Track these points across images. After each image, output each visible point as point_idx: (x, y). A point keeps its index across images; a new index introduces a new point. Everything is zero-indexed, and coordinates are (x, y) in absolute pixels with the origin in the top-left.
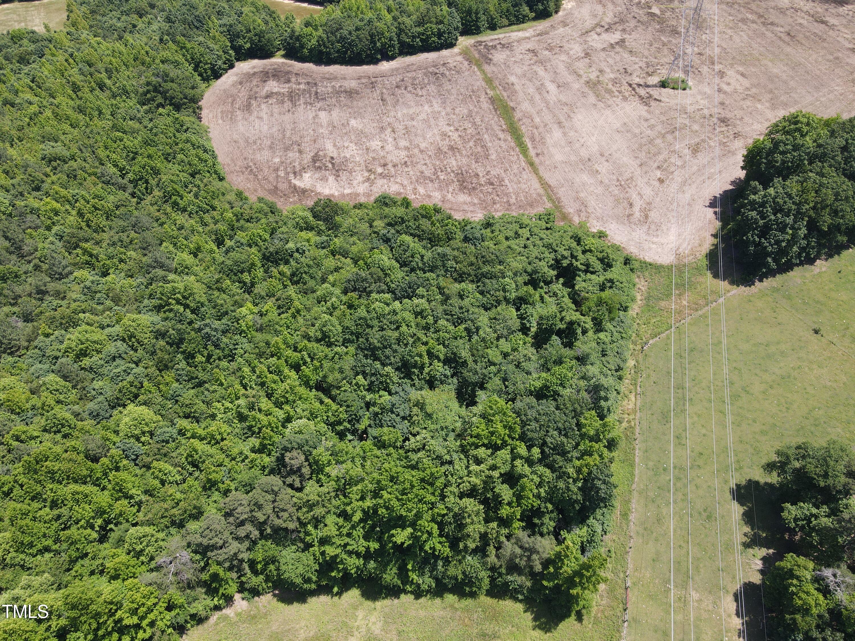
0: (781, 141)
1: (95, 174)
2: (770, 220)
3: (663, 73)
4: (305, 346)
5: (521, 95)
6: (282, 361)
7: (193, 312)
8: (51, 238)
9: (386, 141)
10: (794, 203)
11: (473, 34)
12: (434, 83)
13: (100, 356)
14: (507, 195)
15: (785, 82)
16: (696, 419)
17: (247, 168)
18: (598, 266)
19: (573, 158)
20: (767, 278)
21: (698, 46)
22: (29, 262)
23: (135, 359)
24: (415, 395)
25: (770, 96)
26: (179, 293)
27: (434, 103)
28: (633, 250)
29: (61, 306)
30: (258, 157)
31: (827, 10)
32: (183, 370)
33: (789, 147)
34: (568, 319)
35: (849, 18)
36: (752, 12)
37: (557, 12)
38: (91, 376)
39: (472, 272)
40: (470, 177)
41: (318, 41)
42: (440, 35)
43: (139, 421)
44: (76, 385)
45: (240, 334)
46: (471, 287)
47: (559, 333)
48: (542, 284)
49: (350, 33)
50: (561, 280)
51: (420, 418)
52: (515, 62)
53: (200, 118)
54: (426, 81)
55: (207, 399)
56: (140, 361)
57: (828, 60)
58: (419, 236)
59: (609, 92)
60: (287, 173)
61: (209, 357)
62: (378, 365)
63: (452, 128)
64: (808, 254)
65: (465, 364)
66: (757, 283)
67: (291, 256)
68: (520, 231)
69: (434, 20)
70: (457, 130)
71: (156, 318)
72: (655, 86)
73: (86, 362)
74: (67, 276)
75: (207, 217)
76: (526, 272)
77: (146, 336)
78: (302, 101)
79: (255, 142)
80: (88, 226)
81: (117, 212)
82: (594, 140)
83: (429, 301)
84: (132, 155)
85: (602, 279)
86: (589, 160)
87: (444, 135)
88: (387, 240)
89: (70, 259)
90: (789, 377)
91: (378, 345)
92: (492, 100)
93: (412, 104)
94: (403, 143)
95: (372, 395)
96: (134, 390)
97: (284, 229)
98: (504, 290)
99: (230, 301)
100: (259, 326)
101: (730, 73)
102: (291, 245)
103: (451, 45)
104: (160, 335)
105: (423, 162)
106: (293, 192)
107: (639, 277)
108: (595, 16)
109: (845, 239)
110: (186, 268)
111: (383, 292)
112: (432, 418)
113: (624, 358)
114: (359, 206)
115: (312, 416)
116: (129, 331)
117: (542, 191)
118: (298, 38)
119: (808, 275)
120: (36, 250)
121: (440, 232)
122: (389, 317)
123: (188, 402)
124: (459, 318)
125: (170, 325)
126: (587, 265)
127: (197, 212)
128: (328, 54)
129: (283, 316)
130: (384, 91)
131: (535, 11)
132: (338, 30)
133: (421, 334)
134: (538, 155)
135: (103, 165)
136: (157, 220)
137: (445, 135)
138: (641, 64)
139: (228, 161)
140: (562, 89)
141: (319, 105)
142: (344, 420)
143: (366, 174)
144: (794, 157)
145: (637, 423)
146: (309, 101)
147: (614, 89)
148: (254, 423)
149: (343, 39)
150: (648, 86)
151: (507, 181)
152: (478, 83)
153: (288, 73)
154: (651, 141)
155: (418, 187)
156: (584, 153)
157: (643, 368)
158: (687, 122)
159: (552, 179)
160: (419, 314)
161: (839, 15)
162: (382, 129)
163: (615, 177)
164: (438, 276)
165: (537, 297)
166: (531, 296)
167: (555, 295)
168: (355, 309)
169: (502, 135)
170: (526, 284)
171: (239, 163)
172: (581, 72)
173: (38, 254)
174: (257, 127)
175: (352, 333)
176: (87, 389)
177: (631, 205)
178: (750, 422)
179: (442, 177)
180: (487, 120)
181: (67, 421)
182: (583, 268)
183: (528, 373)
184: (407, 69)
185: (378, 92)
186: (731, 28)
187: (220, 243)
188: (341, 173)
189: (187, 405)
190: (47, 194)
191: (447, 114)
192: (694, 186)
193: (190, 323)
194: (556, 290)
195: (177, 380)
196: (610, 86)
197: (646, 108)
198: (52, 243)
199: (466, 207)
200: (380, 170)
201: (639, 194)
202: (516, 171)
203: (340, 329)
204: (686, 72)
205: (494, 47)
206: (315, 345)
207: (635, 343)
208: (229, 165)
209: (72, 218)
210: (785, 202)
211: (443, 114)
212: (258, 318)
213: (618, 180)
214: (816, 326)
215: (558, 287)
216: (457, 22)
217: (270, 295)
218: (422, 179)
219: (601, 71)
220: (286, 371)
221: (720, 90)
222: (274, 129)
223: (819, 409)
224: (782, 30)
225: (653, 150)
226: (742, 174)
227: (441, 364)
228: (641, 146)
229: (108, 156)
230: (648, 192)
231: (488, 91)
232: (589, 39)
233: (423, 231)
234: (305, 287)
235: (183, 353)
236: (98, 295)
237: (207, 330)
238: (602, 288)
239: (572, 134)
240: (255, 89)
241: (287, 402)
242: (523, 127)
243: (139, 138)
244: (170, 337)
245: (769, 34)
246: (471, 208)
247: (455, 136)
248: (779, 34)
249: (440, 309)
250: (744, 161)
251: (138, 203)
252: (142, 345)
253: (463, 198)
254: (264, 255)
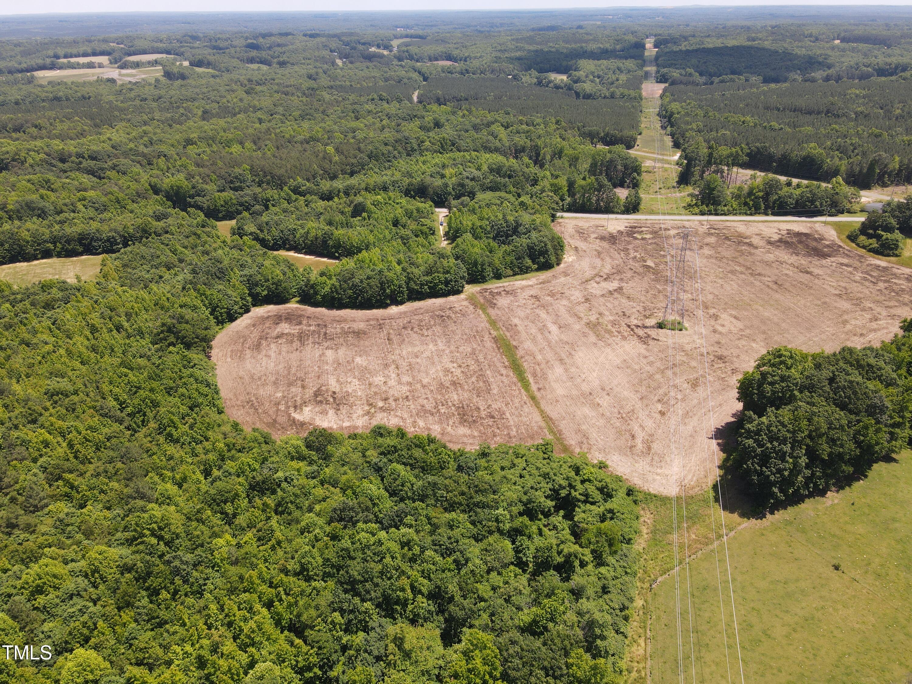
0: (768, 373)
1: (94, 408)
2: (767, 448)
3: (659, 317)
4: (281, 580)
5: (523, 335)
6: (255, 596)
7: (166, 544)
8: (34, 470)
9: (389, 377)
10: (788, 431)
11: (480, 282)
12: (440, 325)
13: (57, 593)
14: (508, 427)
15: (777, 324)
16: (714, 668)
17: (248, 402)
18: (597, 496)
19: (574, 392)
20: (778, 510)
21: (692, 293)
22: (6, 494)
23: (94, 597)
24: (392, 629)
25: (764, 336)
26: (156, 522)
27: (439, 342)
28: (637, 481)
29: (28, 540)
30: (261, 392)
31: (811, 262)
32: (144, 607)
33: (776, 378)
34: (566, 551)
35: (833, 268)
36: (740, 265)
37: (558, 264)
38: (43, 617)
39: (464, 502)
40: (471, 410)
41: (331, 289)
42: (447, 283)
43: (83, 667)
44: (25, 627)
45: (213, 567)
46: (463, 517)
47: (558, 568)
48: (540, 516)
49: (361, 281)
50: (562, 513)
51: (397, 658)
52: (519, 306)
53: (209, 357)
54: (432, 323)
55: (165, 643)
56: (99, 599)
57: (816, 305)
58: (411, 465)
59: (609, 332)
60: (288, 407)
61: (176, 592)
62: (357, 600)
63: (455, 365)
64: (816, 485)
65: (451, 599)
66: (768, 516)
67: (279, 486)
68: (516, 461)
69: (441, 270)
70: (460, 366)
71: (125, 551)
72: (653, 327)
73: (41, 600)
74: (43, 508)
75: (199, 449)
76: (520, 501)
77: (112, 571)
78: (311, 340)
79: (260, 379)
80: (76, 457)
81: (108, 444)
82: (595, 375)
83: (417, 532)
84: (134, 390)
85: (602, 509)
86: (590, 394)
87: (447, 371)
88: (378, 469)
89: (49, 491)
90: (813, 618)
91: (359, 578)
92: (496, 340)
93: (418, 343)
94: (406, 379)
95: (349, 637)
96: (85, 631)
97: (275, 459)
98: (497, 520)
99: (207, 533)
100: (234, 559)
101: (724, 316)
102: (280, 474)
103: (458, 292)
104: (126, 569)
105: (424, 396)
106: (291, 425)
107: (643, 509)
108: (595, 268)
109: (851, 469)
110: (169, 498)
111: (370, 521)
112: (410, 658)
113: (629, 596)
114: (354, 436)
115: (280, 660)
116: (93, 565)
117: (543, 424)
118: (312, 287)
119: (820, 507)
120: (17, 483)
121: (433, 460)
122: (373, 547)
123: (142, 645)
124: (447, 549)
125: (139, 558)
126: (587, 495)
127: (190, 443)
128: (340, 299)
129: (261, 548)
130: (391, 331)
131: (538, 263)
132: (350, 279)
133: (405, 567)
134: (539, 389)
135: (104, 398)
136: (148, 451)
137: (448, 371)
138: (638, 308)
139: (231, 395)
140: (563, 329)
141: (326, 345)
142: (315, 665)
143: (367, 408)
144: (783, 388)
145: (648, 673)
146: (317, 340)
147: (613, 330)
148: (212, 670)
149: (354, 286)
150: (646, 327)
151: (508, 415)
152: (483, 325)
153: (301, 316)
154: (651, 377)
155: (418, 421)
156: (585, 388)
157: (652, 609)
158: (684, 359)
159: (553, 412)
160: (406, 544)
161: (822, 266)
162: (386, 366)
163: (616, 410)
164: (427, 506)
165: (534, 529)
166: (527, 527)
167: (555, 528)
168: (339, 540)
169: (504, 372)
170: (521, 514)
171: (241, 398)
172: (582, 315)
173: (17, 486)
174: (264, 364)
175: (333, 566)
176: (35, 632)
177: (633, 436)
178: (775, 671)
179: (443, 411)
180: (490, 357)
182: (582, 498)
183: (519, 609)
184: (415, 312)
185: (385, 332)
186: (721, 278)
187: (207, 473)
188: (341, 407)
189: (141, 649)
190: (42, 426)
191: (451, 352)
192: (696, 418)
193: (161, 557)
194: (556, 522)
195: (136, 621)
196: (610, 327)
197: (645, 346)
198: (35, 475)
199: (465, 440)
200: (381, 404)
201: (641, 426)
202: (517, 405)
203: (320, 560)
204: (682, 315)
205: (499, 294)
206: (292, 579)
207: (642, 581)
208: (231, 399)
209: (60, 450)
210: (779, 430)
211: (447, 352)
212: (233, 550)
213: (619, 413)
214: (835, 562)
215: (558, 519)
216: (463, 271)
217: (251, 526)
218: (423, 412)
219: (600, 314)
220: (257, 606)
221: (715, 331)
222: (281, 366)
223: (849, 655)
224: (769, 279)
225: (653, 384)
226: (740, 406)
227: (425, 600)
228: (641, 381)
229: (111, 391)
230: (649, 424)
231: (492, 332)
232: (589, 287)
233: (415, 459)
234: (289, 517)
235: (147, 589)
236: (70, 528)
237: (177, 563)
238: (603, 519)
239: (573, 370)
240: (267, 330)
241: (253, 644)
242: (525, 364)
243: (145, 374)
244: (137, 572)
245: (757, 283)
246: (471, 441)
247: (458, 372)
248: (767, 283)
249: (429, 540)
250: (738, 393)
251: (132, 435)
252: (104, 582)
253: (463, 430)
254: (250, 485)
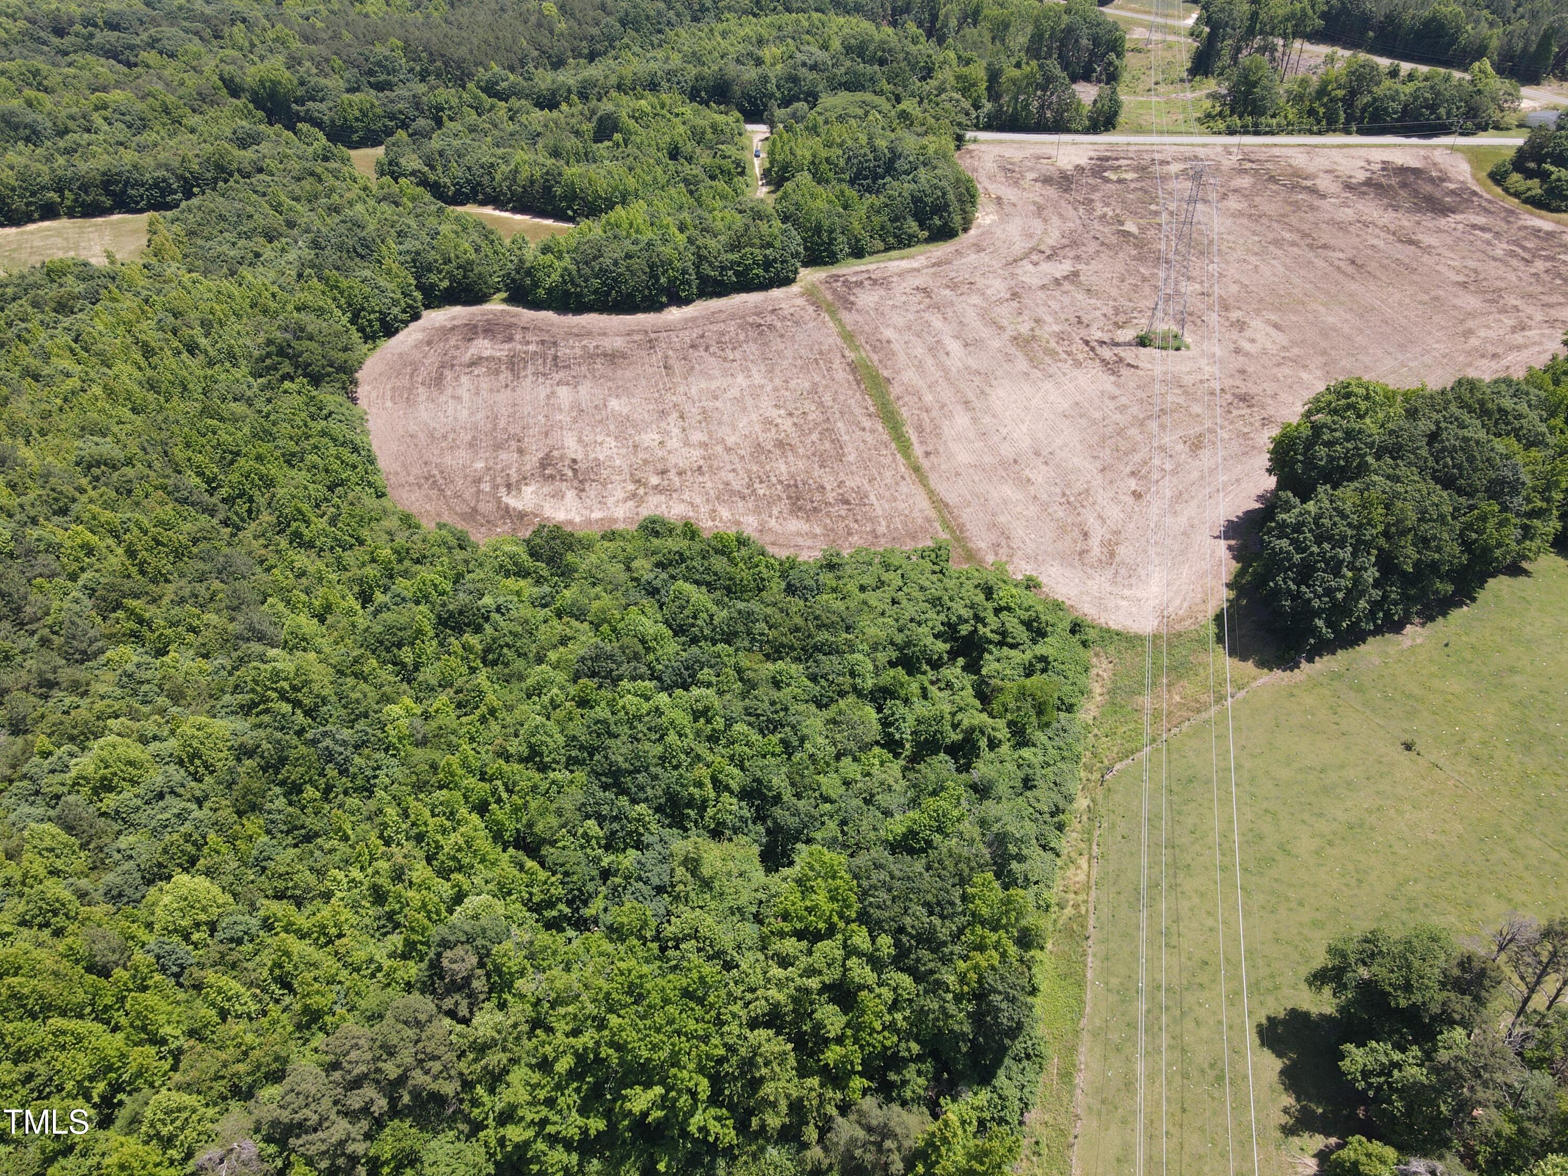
0: (1325, 425)
1: (164, 488)
2: (1312, 554)
3: (1141, 325)
4: (499, 769)
5: (902, 357)
6: (458, 795)
7: (307, 713)
8: (74, 594)
9: (668, 433)
10: (1350, 525)
11: (826, 264)
12: (755, 341)
13: (136, 790)
14: (872, 520)
15: (1349, 338)
16: (1196, 900)
17: (427, 479)
18: (1021, 634)
19: (988, 459)
20: (1321, 656)
21: (1202, 282)
22: (33, 633)
23: (198, 795)
24: (680, 846)
25: (1322, 359)
26: (286, 679)
27: (754, 371)
28: (1088, 610)
29: (78, 707)
30: (448, 460)
31: (1419, 223)
32: (280, 812)
33: (1338, 434)
34: (966, 723)
35: (1458, 234)
36: (1292, 229)
37: (965, 230)
38: (116, 827)
39: (797, 644)
40: (810, 490)
41: (562, 276)
42: (767, 264)
43: (188, 903)
44: (88, 843)
45: (386, 750)
46: (796, 669)
47: (953, 750)
48: (925, 667)
49: (616, 263)
50: (961, 661)
51: (689, 888)
52: (894, 306)
53: (354, 400)
54: (742, 337)
55: (318, 866)
56: (206, 797)
57: (1420, 302)
58: (708, 584)
59: (1052, 353)
60: (496, 487)
61: (329, 789)
62: (624, 801)
63: (782, 412)
64: (1388, 615)
65: (777, 799)
66: (1304, 665)
67: (487, 619)
68: (885, 577)
69: (757, 241)
70: (791, 414)
71: (241, 724)
72: (1129, 344)
73: (110, 801)
74: (96, 655)
75: (348, 557)
76: (892, 643)
77: (221, 755)
78: (530, 369)
79: (445, 437)
80: (142, 572)
81: (195, 550)
82: (1024, 429)
83: (721, 693)
84: (229, 457)
85: (1028, 655)
86: (1015, 461)
87: (768, 423)
88: (653, 592)
89: (103, 627)
90: (1361, 826)
91: (626, 766)
92: (853, 367)
93: (716, 373)
94: (697, 436)
95: (613, 857)
96: (189, 848)
97: (478, 574)
98: (853, 674)
99: (373, 694)
100: (420, 736)
101: (1256, 323)
102: (487, 600)
103: (786, 281)
104: (244, 752)
105: (729, 467)
106: (503, 517)
107: (1097, 655)
108: (1031, 236)
109: (1450, 588)
110: (304, 639)
111: (642, 678)
112: (711, 889)
113: (1066, 793)
114: (610, 536)
115: (504, 891)
116: (190, 746)
117: (933, 514)
118: (529, 273)
119: (1391, 650)
120: (47, 614)
121: (743, 574)
122: (647, 719)
123: (282, 869)
124: (769, 720)
125: (263, 735)
126: (1004, 633)
127: (332, 548)
128: (579, 295)
129: (464, 720)
130: (670, 353)
131: (929, 229)
132: (595, 258)
133: (702, 749)
134: (927, 454)
135: (180, 472)
136: (261, 562)
137: (771, 423)
138: (1105, 310)
139: (396, 467)
140: (971, 349)
141: (557, 377)
142: (559, 900)
143: (631, 487)
144: (1348, 450)
145: (1091, 909)
146: (541, 369)
147: (1059, 349)
148: (397, 906)
149: (603, 271)
150: (1117, 345)
151: (872, 497)
152: (830, 340)
153: (511, 326)
154: (1121, 432)
155: (720, 508)
156: (1007, 451)
157: (1103, 812)
158: (1181, 400)
159: (950, 494)
160: (701, 714)
161: (1439, 231)
162: (663, 413)
163: (1058, 490)
164: (737, 650)
165: (914, 687)
166: (902, 685)
167: (949, 685)
168: (592, 707)
169: (867, 423)
170: (892, 664)
171: (415, 471)
172: (1005, 323)
173: (49, 620)
174: (450, 412)
175: (582, 748)
176: (106, 850)
177: (1086, 534)
178: (1293, 905)
179: (761, 492)
180: (842, 398)
181: (63, 905)
182: (996, 638)
183: (887, 813)
184: (711, 318)
185: (660, 354)
186: (1256, 254)
187: (365, 598)
188: (587, 485)
189: (281, 875)
190: (78, 520)
191: (775, 389)
192: (1194, 504)
193: (300, 733)
194: (950, 677)
195: (268, 832)
196: (1053, 344)
197: (1113, 378)
198: (77, 601)
199: (800, 541)
200: (654, 480)
201: (1100, 516)
202: (888, 481)
203: (561, 740)
204: (1182, 323)
205: (860, 284)
206: (516, 767)
207: (1089, 769)
208: (397, 473)
209: (113, 560)
210: (1335, 524)
211: (769, 388)
212: (418, 722)
213: (1064, 494)
214: (1407, 738)
215: (954, 672)
216: (796, 242)
217: (445, 684)
218: (728, 494)
219: (1037, 321)
220: (463, 812)
221: (1237, 351)
222: (480, 416)
223: (1415, 881)
224: (1341, 255)
225: (1123, 445)
226: (1271, 482)
227: (734, 801)
228: (1104, 439)
229: (189, 460)
230: (1114, 513)
231: (847, 353)
232: (1019, 271)
233: (715, 574)
234: (506, 671)
235: (282, 784)
236: (145, 688)
237: (328, 742)
238: (1029, 671)
239: (987, 420)
240: (453, 352)
241: (460, 869)
242: (903, 410)
243: (246, 430)
244: (262, 757)
245: (1320, 263)
246: (809, 543)
247: (787, 424)
248: (1337, 263)
249: (738, 707)
250: (1270, 460)
251: (233, 535)
252: (211, 772)
253: (795, 525)
254: (439, 617)
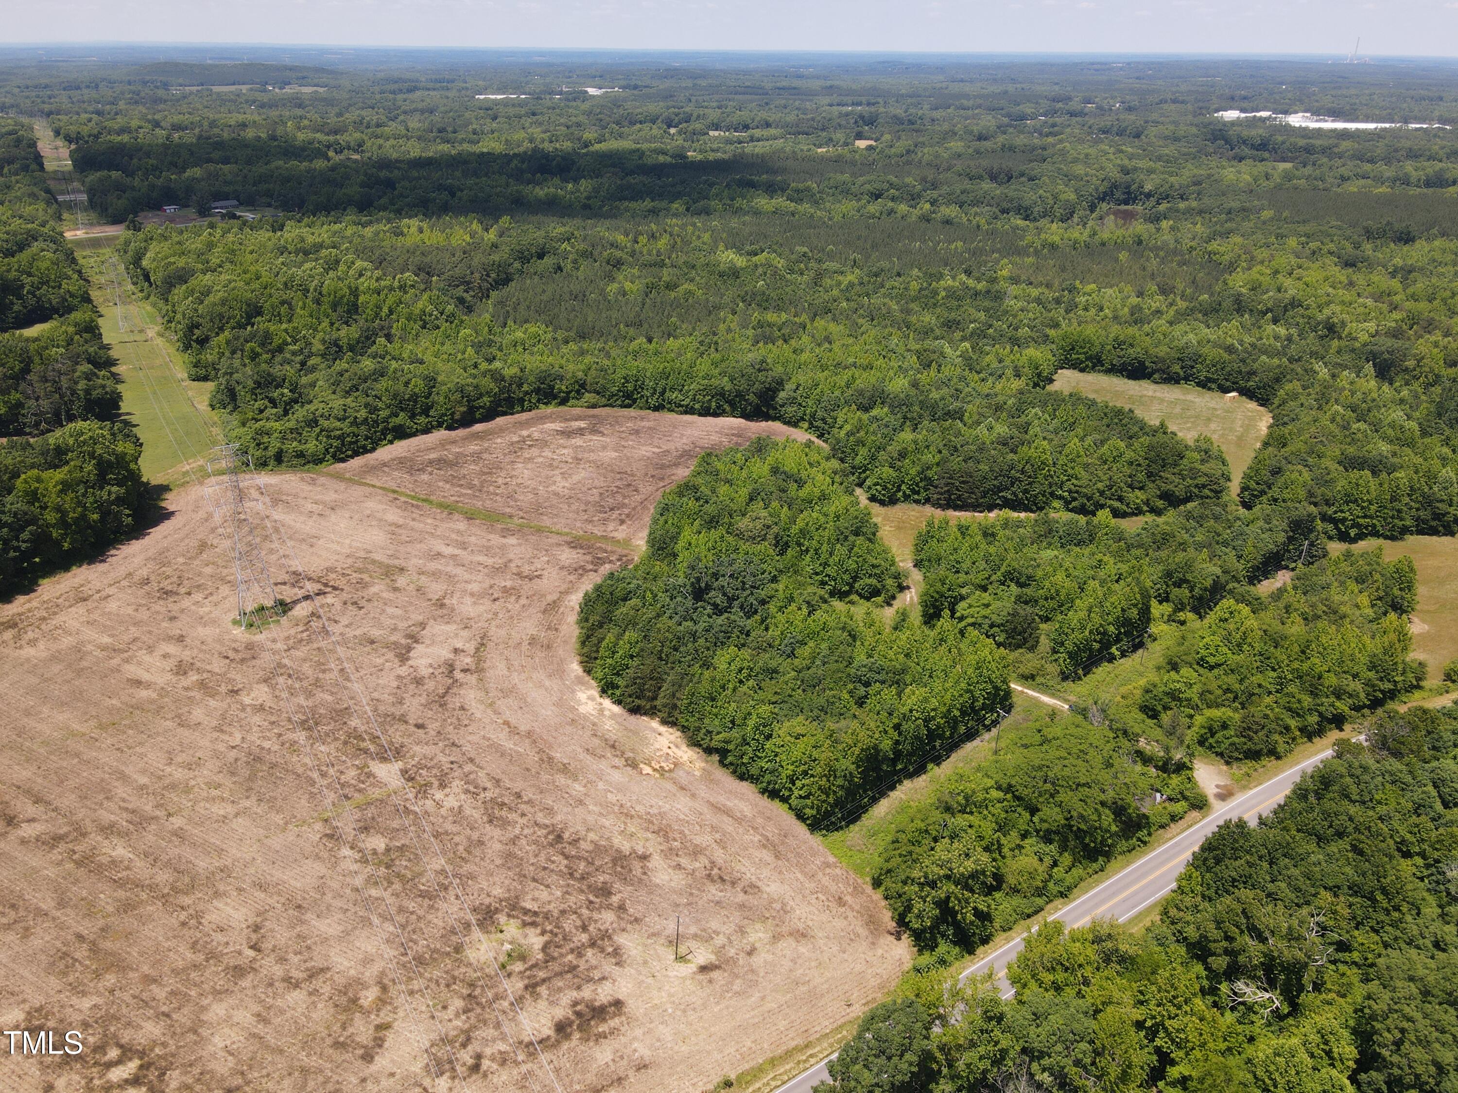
59: (361, 570)
72: (295, 602)
82: (341, 524)
86: (333, 509)
92: (507, 515)
117: (363, 480)
134: (396, 499)
138: (339, 626)
140: (432, 553)
147: (356, 576)
150: (306, 598)
152: (549, 521)
159: (360, 489)
163: (293, 504)
169: (454, 498)
172: (424, 578)
196: (366, 577)
197: (293, 571)
204: (250, 646)
213: (288, 503)
221: (181, 639)
